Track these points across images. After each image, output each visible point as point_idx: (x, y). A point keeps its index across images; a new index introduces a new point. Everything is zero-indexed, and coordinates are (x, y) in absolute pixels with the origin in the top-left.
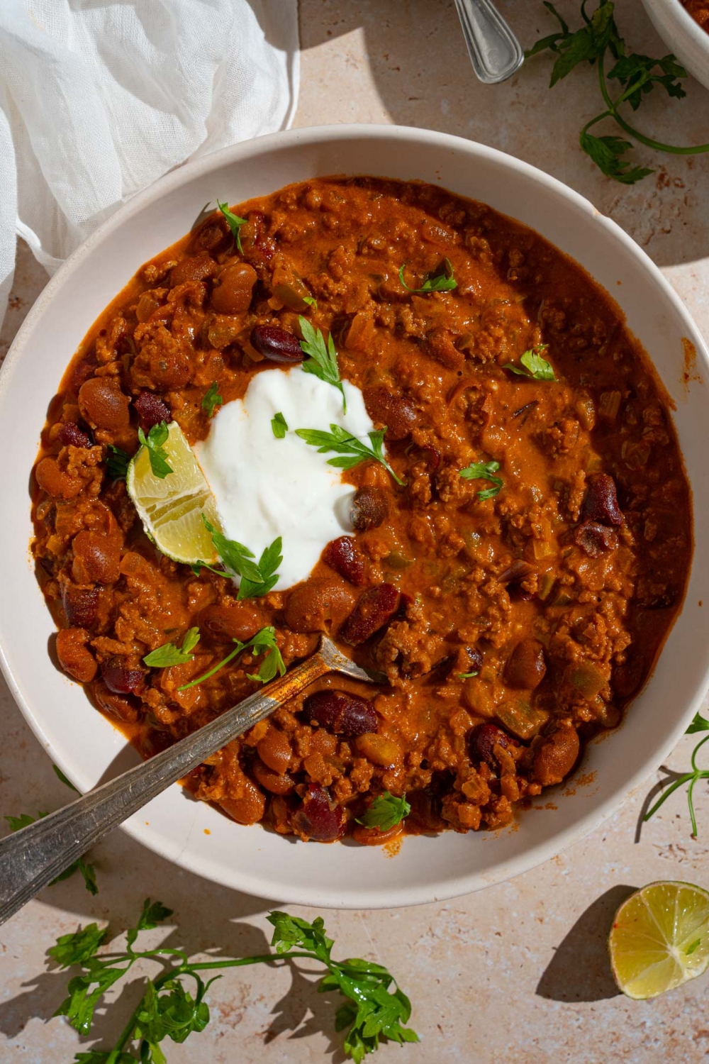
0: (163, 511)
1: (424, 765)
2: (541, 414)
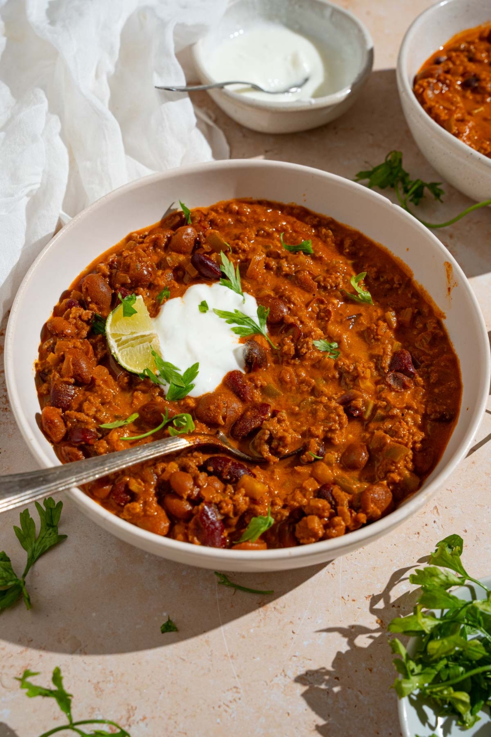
0: (126, 342)
1: (284, 507)
2: (364, 320)
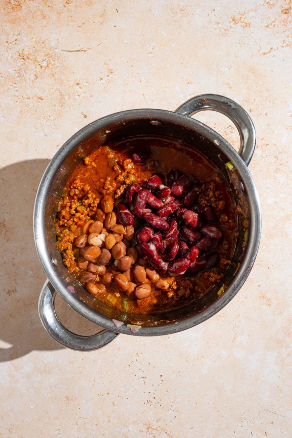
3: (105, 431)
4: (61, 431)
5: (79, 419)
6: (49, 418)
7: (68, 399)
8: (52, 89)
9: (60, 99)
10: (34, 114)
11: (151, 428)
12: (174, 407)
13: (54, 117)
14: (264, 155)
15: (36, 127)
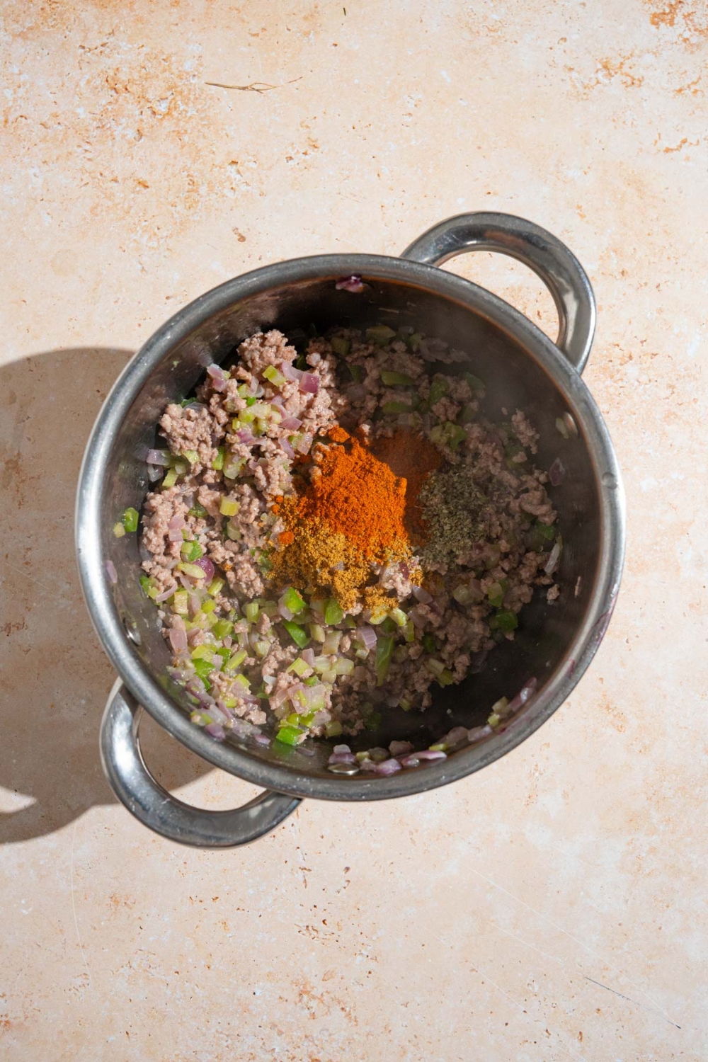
3: (197, 990)
4: (90, 978)
5: (136, 953)
6: (65, 944)
7: (117, 902)
8: (174, 166)
9: (188, 192)
10: (124, 218)
11: (307, 993)
12: (369, 948)
13: (168, 230)
14: (644, 379)
15: (125, 248)
